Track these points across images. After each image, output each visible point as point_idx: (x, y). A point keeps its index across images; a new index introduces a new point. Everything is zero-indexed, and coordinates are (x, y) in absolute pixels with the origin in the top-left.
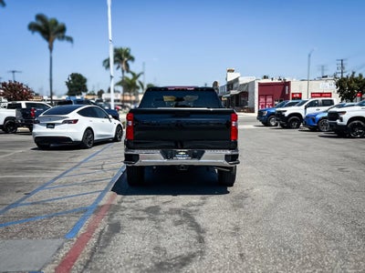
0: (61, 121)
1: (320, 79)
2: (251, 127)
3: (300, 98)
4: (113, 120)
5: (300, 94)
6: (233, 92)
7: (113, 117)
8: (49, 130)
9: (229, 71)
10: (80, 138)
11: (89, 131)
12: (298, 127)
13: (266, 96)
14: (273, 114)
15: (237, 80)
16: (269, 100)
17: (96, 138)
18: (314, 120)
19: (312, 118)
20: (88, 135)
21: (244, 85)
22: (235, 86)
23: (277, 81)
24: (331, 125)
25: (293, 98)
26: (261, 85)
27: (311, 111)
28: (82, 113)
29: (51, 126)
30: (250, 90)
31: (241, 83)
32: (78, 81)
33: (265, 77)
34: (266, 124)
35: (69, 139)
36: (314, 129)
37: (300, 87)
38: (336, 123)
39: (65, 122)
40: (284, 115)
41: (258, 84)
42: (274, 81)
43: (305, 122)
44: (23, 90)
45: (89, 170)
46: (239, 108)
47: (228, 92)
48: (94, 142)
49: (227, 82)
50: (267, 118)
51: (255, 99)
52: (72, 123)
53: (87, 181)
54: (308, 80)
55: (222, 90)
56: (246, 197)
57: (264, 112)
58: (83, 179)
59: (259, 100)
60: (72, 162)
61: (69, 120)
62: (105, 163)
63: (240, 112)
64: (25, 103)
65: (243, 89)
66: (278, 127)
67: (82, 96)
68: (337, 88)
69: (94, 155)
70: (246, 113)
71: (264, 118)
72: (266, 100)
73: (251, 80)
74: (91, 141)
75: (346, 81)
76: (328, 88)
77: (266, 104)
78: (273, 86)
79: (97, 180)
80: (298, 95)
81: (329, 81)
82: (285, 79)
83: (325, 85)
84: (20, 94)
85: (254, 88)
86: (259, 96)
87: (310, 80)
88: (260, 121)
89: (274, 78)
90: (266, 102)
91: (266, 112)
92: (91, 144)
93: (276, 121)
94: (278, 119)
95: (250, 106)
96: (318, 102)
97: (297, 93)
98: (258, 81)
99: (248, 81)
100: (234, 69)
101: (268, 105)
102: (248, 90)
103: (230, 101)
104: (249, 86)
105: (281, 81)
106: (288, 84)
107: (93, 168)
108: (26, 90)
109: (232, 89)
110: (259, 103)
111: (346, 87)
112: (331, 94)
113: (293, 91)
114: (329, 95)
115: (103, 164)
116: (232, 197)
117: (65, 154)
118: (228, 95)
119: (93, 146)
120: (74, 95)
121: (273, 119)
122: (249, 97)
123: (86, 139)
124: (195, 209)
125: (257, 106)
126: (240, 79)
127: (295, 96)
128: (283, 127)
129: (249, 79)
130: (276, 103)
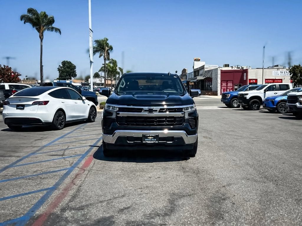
0: (31, 103)
1: (272, 68)
2: (215, 108)
3: (256, 83)
4: (87, 101)
5: (256, 80)
6: (199, 78)
7: (87, 99)
8: (19, 111)
9: (195, 60)
10: (50, 119)
11: (60, 112)
12: (258, 108)
13: (227, 82)
14: (236, 97)
15: (203, 68)
16: (230, 84)
17: (67, 119)
18: (273, 103)
19: (271, 101)
20: (60, 116)
21: (209, 71)
22: (201, 72)
23: (236, 69)
25: (250, 84)
26: (223, 72)
27: (270, 94)
28: (53, 94)
29: (21, 107)
30: (213, 77)
31: (206, 70)
33: (227, 66)
34: (229, 105)
35: (38, 120)
36: (272, 111)
37: (256, 74)
38: (296, 106)
39: (35, 104)
40: (246, 98)
41: (220, 71)
42: (233, 69)
43: (265, 104)
44: (11, 74)
45: (48, 157)
46: (204, 91)
47: (195, 78)
48: (66, 123)
49: (194, 69)
50: (231, 100)
51: (218, 84)
52: (43, 105)
53: (39, 172)
54: (263, 69)
55: (190, 76)
56: (224, 199)
57: (227, 95)
58: (35, 169)
59: (221, 84)
60: (35, 146)
61: (39, 102)
62: (69, 147)
63: (205, 95)
64: (9, 85)
65: (208, 76)
66: (240, 108)
67: (71, 80)
68: (290, 75)
69: (62, 137)
70: (210, 95)
71: (227, 100)
72: (227, 85)
73: (214, 67)
74: (63, 122)
75: (298, 68)
76: (279, 75)
77: (227, 89)
78: (233, 73)
79: (52, 170)
80: (254, 81)
81: (280, 69)
82: (243, 68)
83: (277, 72)
84: (8, 77)
85: (217, 75)
86: (221, 81)
87: (264, 69)
88: (224, 103)
89: (234, 67)
90: (227, 87)
91: (230, 95)
92: (62, 125)
93: (239, 103)
94: (241, 101)
95: (214, 90)
96: (276, 87)
97: (254, 79)
98: (221, 68)
99: (212, 69)
100: (200, 58)
101: (229, 89)
102: (212, 77)
103: (196, 85)
104: (213, 72)
105: (239, 69)
106: (246, 71)
107: (54, 153)
108: (14, 74)
109: (198, 75)
110: (221, 87)
111: (298, 74)
112: (282, 80)
113: (250, 77)
114: (280, 81)
115: (66, 149)
116: (207, 199)
117: (33, 136)
118: (195, 80)
119: (65, 127)
120: (65, 79)
121: (235, 101)
122: (212, 82)
123: (57, 120)
124: (159, 222)
125: (220, 90)
126: (205, 67)
127: (251, 81)
128: (245, 109)
129: (213, 67)
130: (236, 87)
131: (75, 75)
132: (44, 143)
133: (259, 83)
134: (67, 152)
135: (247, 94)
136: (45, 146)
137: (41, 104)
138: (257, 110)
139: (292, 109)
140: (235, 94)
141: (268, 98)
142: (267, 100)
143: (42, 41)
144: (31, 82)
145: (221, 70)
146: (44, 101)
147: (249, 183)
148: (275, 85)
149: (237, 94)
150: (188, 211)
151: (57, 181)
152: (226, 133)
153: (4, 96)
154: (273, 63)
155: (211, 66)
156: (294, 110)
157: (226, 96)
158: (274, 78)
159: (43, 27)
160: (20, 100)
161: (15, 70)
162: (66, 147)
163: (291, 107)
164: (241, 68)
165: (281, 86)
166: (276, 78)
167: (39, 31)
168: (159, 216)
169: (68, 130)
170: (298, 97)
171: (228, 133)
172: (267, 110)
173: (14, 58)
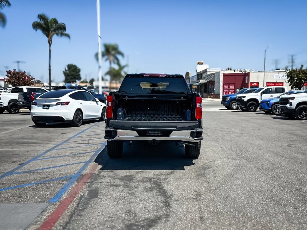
0: (55, 103)
1: (274, 71)
2: (216, 110)
3: (257, 86)
4: (100, 103)
5: (258, 83)
6: (202, 81)
7: (100, 100)
8: (45, 110)
9: (198, 63)
10: (71, 117)
11: (79, 112)
12: (255, 110)
13: (229, 85)
14: (234, 99)
15: (205, 71)
16: (232, 87)
17: (84, 118)
18: (268, 104)
19: (266, 103)
20: (78, 115)
21: (211, 75)
22: (204, 75)
23: (239, 72)
24: (282, 109)
25: (252, 87)
26: (225, 75)
27: (266, 97)
28: (73, 96)
29: (47, 107)
30: (216, 80)
31: (208, 73)
32: (73, 71)
33: (229, 69)
34: (229, 107)
35: (61, 118)
36: (268, 112)
37: (258, 77)
38: (286, 107)
39: (58, 104)
40: (244, 100)
41: (222, 74)
42: (236, 72)
43: (261, 106)
44: (25, 78)
45: (77, 144)
46: (207, 94)
47: (198, 81)
48: (84, 121)
49: (197, 73)
50: (230, 103)
51: (220, 87)
52: (64, 105)
53: (74, 153)
54: (264, 72)
55: (193, 80)
56: (208, 168)
57: (227, 97)
58: (71, 152)
59: (223, 88)
60: (63, 137)
61: (62, 103)
62: (91, 139)
63: (207, 97)
64: (27, 88)
65: (211, 79)
66: (239, 110)
67: (76, 84)
68: (288, 78)
69: (82, 132)
70: (212, 98)
71: (227, 103)
72: (229, 88)
73: (217, 71)
74: (81, 120)
75: (295, 73)
76: (280, 78)
77: (229, 91)
78: (235, 76)
79: (83, 152)
80: (256, 84)
81: (281, 73)
82: (245, 71)
83: (278, 76)
84: (23, 81)
85: (219, 78)
86: (224, 84)
87: (266, 72)
88: (224, 105)
89: (236, 70)
90: (229, 90)
91: (229, 98)
92: (80, 122)
93: (237, 105)
94: (239, 103)
95: (216, 93)
96: (272, 90)
97: (255, 83)
98: (223, 72)
99: (214, 72)
100: (203, 62)
101: (231, 92)
102: (214, 80)
103: (199, 89)
104: (215, 76)
105: (242, 72)
106: (248, 75)
107: (80, 142)
108: (28, 78)
109: (201, 79)
110: (223, 90)
111: (295, 78)
112: (283, 83)
113: (251, 81)
114: (282, 84)
115: (89, 140)
116: (197, 168)
117: (58, 131)
118: (198, 84)
119: (82, 124)
120: (70, 83)
121: (235, 103)
122: (215, 85)
123: (76, 118)
124: (164, 178)
125: (222, 93)
126: (208, 71)
127: (253, 85)
128: (243, 110)
129: (215, 71)
130: (238, 90)
131: (79, 78)
132: (70, 135)
133: (261, 86)
134: (90, 142)
135: (244, 97)
136: (71, 138)
137: (63, 105)
138: (254, 111)
139: (284, 110)
140: (234, 97)
141: (264, 100)
142: (263, 102)
143: (50, 45)
144: (37, 85)
145: (224, 74)
146: (66, 102)
147: (229, 160)
148: (271, 88)
149: (236, 97)
150: (183, 173)
151: (90, 158)
152: (221, 129)
153: (23, 98)
154: (276, 66)
155: (214, 69)
156: (285, 111)
157: (226, 99)
158: (275, 81)
159: (52, 32)
160: (46, 101)
161: (29, 73)
162: (89, 139)
163: (283, 108)
164: (243, 71)
165: (277, 89)
166: (278, 82)
167: (48, 36)
168: (163, 175)
169: (85, 126)
170: (289, 99)
171: (222, 130)
172: (263, 112)
173: (24, 62)
